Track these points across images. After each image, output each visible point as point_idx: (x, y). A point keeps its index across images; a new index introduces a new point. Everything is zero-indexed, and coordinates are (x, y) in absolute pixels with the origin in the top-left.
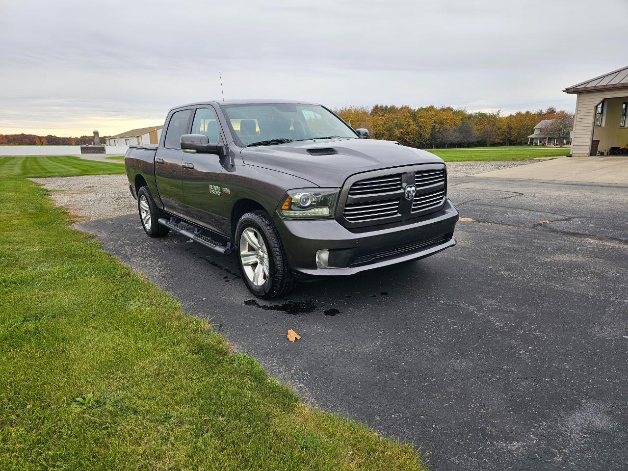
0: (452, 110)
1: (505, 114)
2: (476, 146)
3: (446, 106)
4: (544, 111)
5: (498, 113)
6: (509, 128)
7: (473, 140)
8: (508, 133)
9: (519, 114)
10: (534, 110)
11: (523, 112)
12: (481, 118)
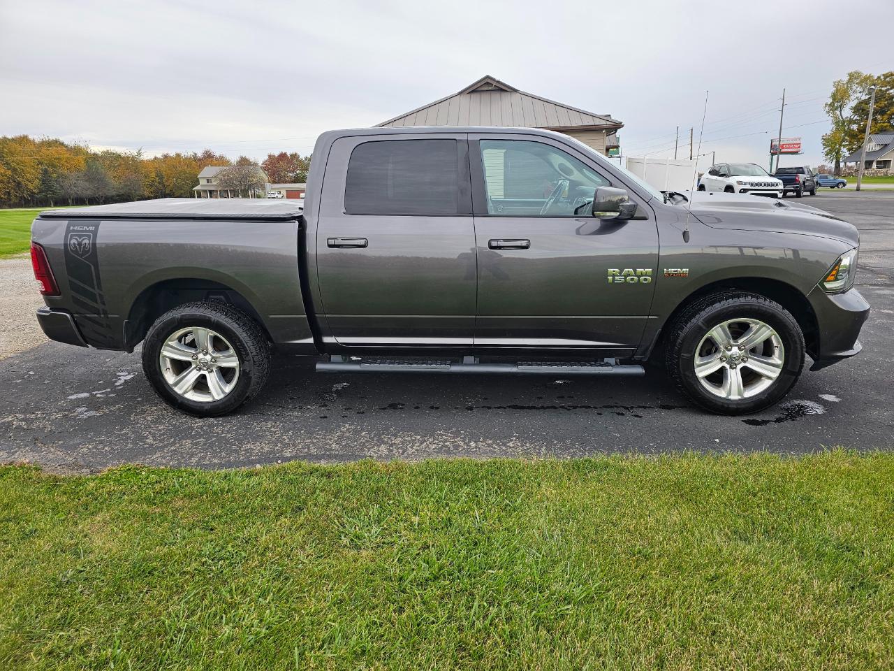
0: (62, 144)
1: (147, 156)
2: (116, 202)
3: (52, 138)
4: (200, 155)
5: (139, 154)
6: (160, 176)
7: (113, 193)
8: (159, 183)
9: (166, 157)
10: (187, 152)
11: (172, 154)
12: (113, 160)
